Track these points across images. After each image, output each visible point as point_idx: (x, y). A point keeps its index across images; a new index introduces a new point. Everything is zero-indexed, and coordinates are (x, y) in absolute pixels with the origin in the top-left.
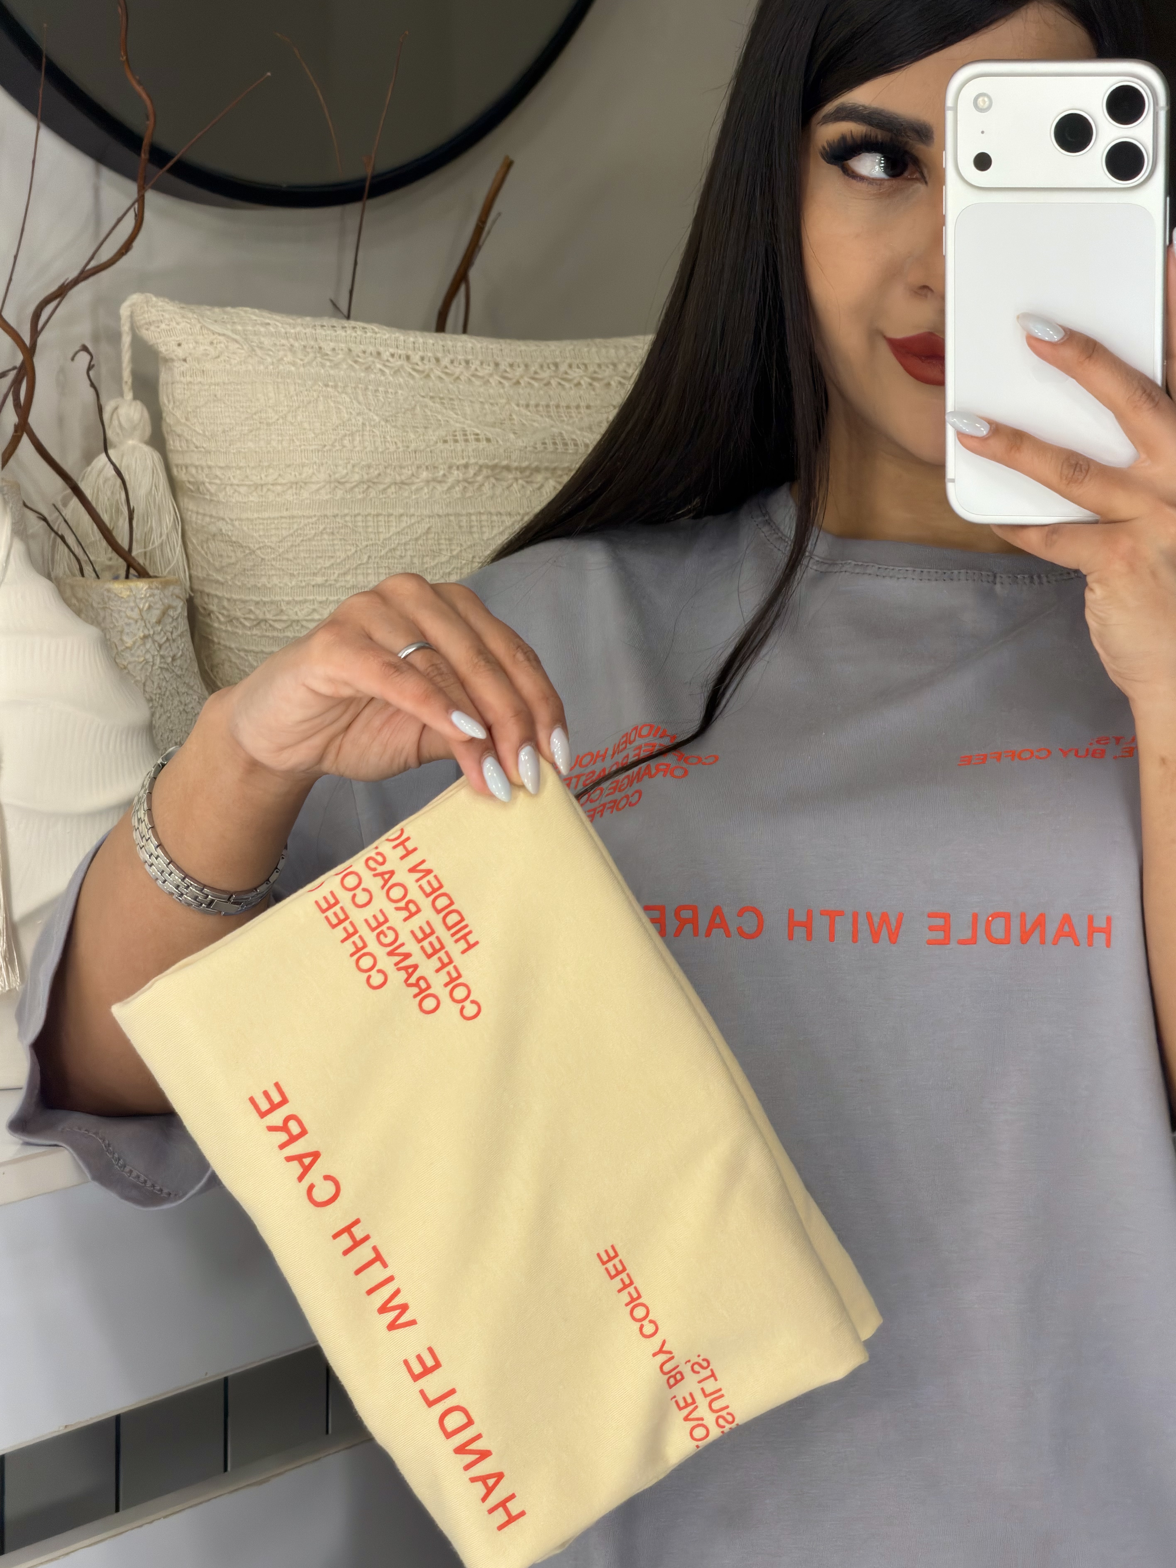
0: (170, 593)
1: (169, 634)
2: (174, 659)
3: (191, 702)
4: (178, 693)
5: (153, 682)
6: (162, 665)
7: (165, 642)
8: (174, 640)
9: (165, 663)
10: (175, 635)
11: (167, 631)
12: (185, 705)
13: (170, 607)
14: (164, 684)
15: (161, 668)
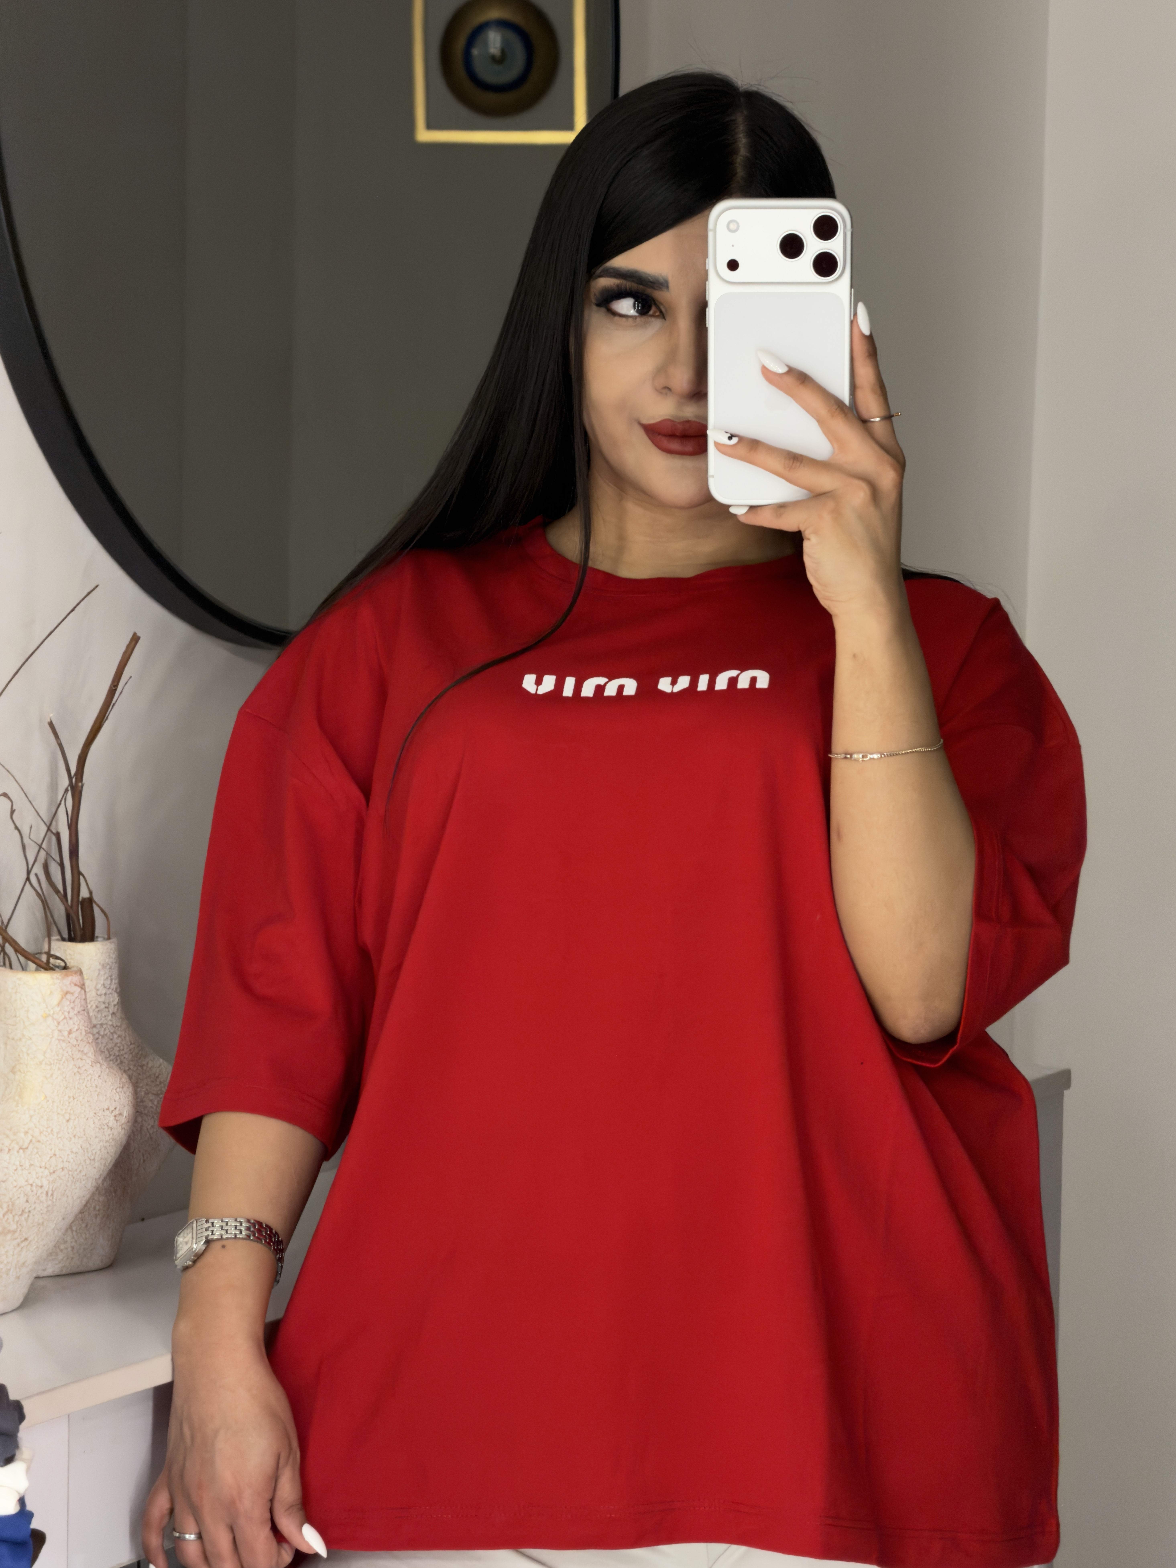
0: (69, 982)
1: (66, 1014)
2: (70, 1032)
3: (84, 1065)
4: (73, 1059)
5: (52, 1051)
6: (60, 1038)
7: (62, 1020)
8: (70, 1018)
9: (62, 1036)
10: (72, 1014)
11: (65, 1011)
12: (79, 1068)
13: (67, 993)
15: (59, 1040)
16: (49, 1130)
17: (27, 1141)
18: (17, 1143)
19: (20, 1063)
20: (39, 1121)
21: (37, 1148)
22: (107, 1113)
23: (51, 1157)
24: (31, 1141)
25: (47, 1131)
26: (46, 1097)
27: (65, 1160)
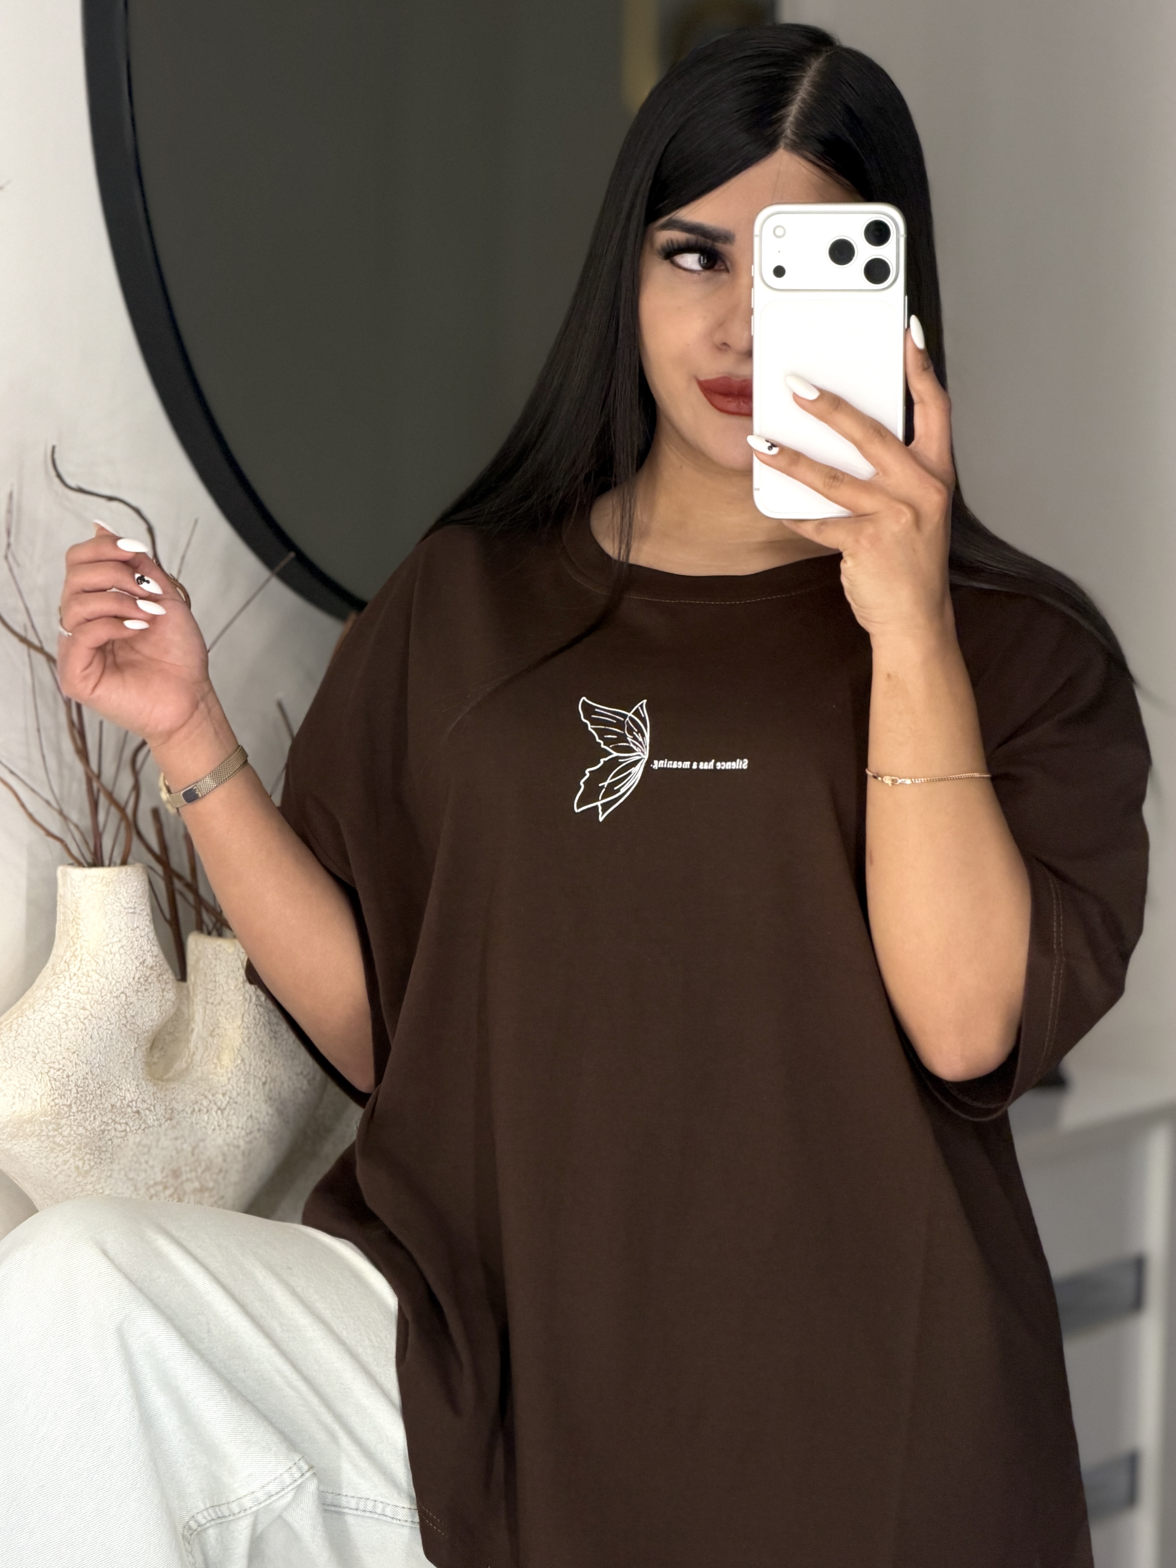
5: (249, 1015)
9: (259, 1000)
14: (258, 1016)
15: (257, 1005)
16: (246, 1092)
17: (225, 1103)
18: (215, 1104)
19: (218, 1027)
20: (236, 1083)
21: (234, 1109)
22: (301, 1077)
23: (248, 1119)
24: (229, 1102)
25: (244, 1093)
26: (243, 1060)
27: (261, 1121)
